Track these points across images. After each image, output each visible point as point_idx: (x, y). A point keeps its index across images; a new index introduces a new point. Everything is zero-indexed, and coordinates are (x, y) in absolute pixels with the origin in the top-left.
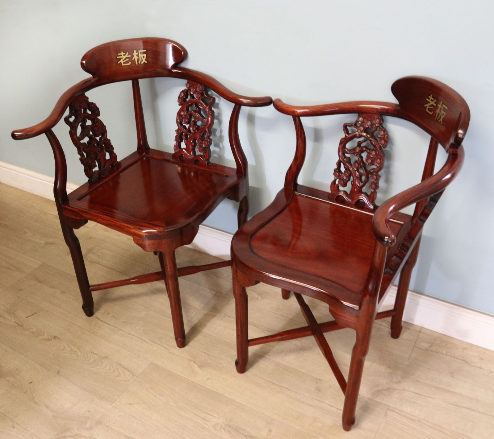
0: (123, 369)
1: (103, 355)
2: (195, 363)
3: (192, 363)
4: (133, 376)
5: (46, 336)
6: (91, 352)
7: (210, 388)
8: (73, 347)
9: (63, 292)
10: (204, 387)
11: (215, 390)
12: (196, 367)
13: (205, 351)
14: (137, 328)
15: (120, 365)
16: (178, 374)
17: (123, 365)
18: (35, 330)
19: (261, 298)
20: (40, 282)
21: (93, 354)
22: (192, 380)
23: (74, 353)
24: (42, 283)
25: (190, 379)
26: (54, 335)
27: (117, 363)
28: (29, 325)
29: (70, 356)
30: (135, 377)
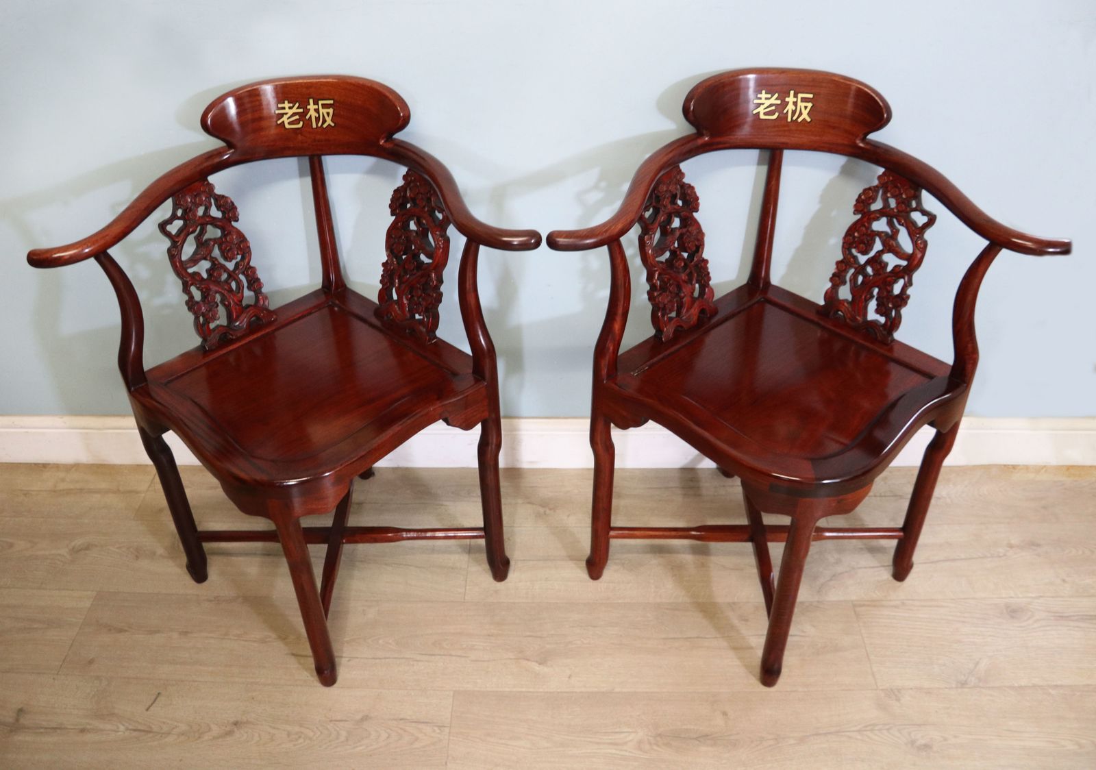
0: (414, 724)
1: (358, 717)
2: (528, 660)
3: (524, 663)
4: (442, 729)
5: (216, 730)
6: (331, 721)
7: (583, 690)
8: (289, 728)
9: (185, 633)
10: (573, 692)
11: (596, 690)
12: (536, 667)
13: (528, 634)
14: (381, 642)
15: (401, 719)
16: (514, 690)
17: (408, 718)
18: (183, 727)
19: (550, 509)
20: (121, 631)
21: (337, 723)
22: (546, 690)
23: (300, 737)
24: (126, 631)
25: (541, 690)
26: (232, 720)
27: (396, 720)
28: (164, 723)
29: (295, 745)
30: (447, 730)
